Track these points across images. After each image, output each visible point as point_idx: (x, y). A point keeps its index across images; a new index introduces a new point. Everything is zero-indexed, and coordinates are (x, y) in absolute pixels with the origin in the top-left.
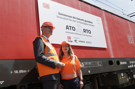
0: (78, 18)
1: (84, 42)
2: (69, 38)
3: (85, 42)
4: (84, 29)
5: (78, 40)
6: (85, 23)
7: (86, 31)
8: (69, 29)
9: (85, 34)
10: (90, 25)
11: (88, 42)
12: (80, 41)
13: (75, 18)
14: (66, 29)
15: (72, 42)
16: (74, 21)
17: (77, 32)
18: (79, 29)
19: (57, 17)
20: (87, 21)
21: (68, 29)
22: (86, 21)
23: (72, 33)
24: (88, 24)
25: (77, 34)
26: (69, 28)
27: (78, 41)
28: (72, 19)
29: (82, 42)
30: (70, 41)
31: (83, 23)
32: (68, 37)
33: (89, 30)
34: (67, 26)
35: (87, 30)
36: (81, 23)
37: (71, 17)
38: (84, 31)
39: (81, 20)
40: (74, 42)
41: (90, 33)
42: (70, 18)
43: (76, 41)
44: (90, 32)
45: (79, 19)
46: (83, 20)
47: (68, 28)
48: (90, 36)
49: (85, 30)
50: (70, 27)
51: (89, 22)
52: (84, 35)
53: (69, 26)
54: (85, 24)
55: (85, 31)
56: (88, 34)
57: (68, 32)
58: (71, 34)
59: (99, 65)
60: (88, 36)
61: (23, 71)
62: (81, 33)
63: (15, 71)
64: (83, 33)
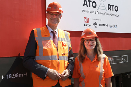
1: (107, 25)
2: (86, 20)
3: (109, 25)
4: (109, 5)
5: (98, 23)
7: (112, 7)
8: (87, 6)
9: (109, 12)
11: (113, 26)
12: (100, 25)
14: (84, 6)
15: (89, 26)
17: (98, 9)
18: (101, 5)
21: (85, 6)
23: (91, 12)
25: (98, 13)
27: (98, 25)
29: (104, 25)
30: (86, 25)
32: (85, 18)
33: (116, 6)
35: (113, 6)
38: (109, 8)
40: (92, 26)
41: (117, 11)
43: (95, 24)
44: (116, 9)
47: (87, 5)
48: (115, 16)
49: (109, 7)
50: (90, 1)
52: (108, 14)
53: (88, 1)
56: (114, 12)
57: (85, 11)
58: (89, 13)
59: (123, 61)
60: (113, 15)
61: (19, 75)
62: (104, 12)
63: (8, 75)
64: (107, 11)
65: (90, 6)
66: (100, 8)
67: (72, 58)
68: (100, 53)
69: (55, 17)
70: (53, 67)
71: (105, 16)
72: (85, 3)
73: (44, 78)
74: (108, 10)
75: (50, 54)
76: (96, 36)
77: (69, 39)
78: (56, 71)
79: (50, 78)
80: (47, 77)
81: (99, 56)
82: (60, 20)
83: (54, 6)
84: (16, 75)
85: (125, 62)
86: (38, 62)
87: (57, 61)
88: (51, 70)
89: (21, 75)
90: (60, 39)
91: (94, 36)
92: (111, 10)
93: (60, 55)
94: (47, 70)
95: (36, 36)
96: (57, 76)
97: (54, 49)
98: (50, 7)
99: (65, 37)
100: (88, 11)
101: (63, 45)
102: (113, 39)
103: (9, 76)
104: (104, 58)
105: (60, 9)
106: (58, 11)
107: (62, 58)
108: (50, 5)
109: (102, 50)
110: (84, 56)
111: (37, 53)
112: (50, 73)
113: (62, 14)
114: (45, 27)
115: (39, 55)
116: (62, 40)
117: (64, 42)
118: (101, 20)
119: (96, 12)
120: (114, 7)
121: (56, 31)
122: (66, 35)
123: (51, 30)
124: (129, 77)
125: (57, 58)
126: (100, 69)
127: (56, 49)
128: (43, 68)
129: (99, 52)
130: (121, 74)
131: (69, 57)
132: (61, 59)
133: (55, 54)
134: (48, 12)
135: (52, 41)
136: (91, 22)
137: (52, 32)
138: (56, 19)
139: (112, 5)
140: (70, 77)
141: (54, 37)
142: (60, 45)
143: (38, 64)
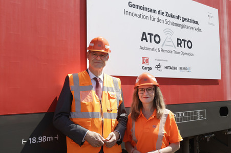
0: (169, 13)
1: (176, 68)
2: (146, 60)
3: (178, 68)
4: (178, 39)
5: (163, 64)
6: (182, 23)
7: (183, 42)
8: (147, 41)
9: (179, 49)
10: (192, 28)
11: (184, 69)
12: (166, 68)
13: (163, 14)
14: (142, 40)
15: (150, 69)
16: (160, 21)
17: (162, 46)
18: (167, 40)
19: (126, 12)
20: (187, 20)
21: (144, 41)
22: (184, 20)
23: (152, 50)
24: (188, 27)
25: (163, 51)
26: (148, 37)
27: (162, 68)
28: (156, 16)
29: (171, 68)
30: (146, 68)
31: (178, 25)
32: (143, 58)
33: (189, 41)
34: (144, 33)
35: (185, 41)
36: (173, 24)
37: (154, 11)
38: (178, 44)
39: (175, 17)
40: (154, 69)
41: (190, 48)
42: (152, 14)
43: (158, 67)
44: (190, 46)
45: (171, 16)
46: (178, 17)
47: (146, 39)
48: (188, 54)
49: (179, 42)
50: (151, 35)
51: (192, 21)
52: (177, 53)
53: (149, 34)
54: (182, 27)
55: (180, 44)
56: (187, 50)
57: (144, 48)
58: (149, 51)
59: (200, 118)
60: (185, 54)
61: (46, 138)
62: (172, 49)
63: (30, 139)
64: (175, 48)
65: (151, 42)
66: (166, 43)
67: (124, 115)
68: (161, 107)
69: (99, 58)
70: (94, 128)
71: (173, 54)
72: (144, 37)
73: (81, 144)
74: (178, 46)
75: (90, 110)
76: (157, 84)
77: (120, 88)
78: (98, 135)
79: (90, 144)
80: (86, 143)
81: (158, 112)
82: (107, 63)
83: (97, 43)
84: (43, 139)
85: (202, 118)
86: (74, 120)
87: (101, 119)
88: (90, 133)
89: (51, 138)
90: (106, 89)
91: (152, 84)
92: (181, 47)
93: (105, 111)
94: (85, 132)
95: (72, 85)
96: (100, 142)
97: (96, 103)
98: (93, 45)
99: (113, 86)
100: (149, 49)
101: (110, 97)
102: (185, 87)
103: (33, 140)
104: (166, 115)
105: (107, 47)
106: (103, 51)
107: (108, 115)
108: (93, 42)
109: (163, 104)
110: (138, 112)
111: (73, 109)
112: (90, 137)
113: (110, 54)
114: (85, 71)
115: (75, 111)
116: (108, 90)
117: (110, 93)
118: (167, 61)
119: (160, 50)
120: (186, 43)
121: (101, 77)
122: (115, 83)
123: (92, 76)
124: (208, 140)
125: (100, 115)
126: (158, 130)
127: (99, 103)
128: (79, 130)
129: (158, 106)
130: (197, 136)
131: (119, 113)
132: (105, 118)
133: (97, 110)
134: (90, 51)
135: (93, 92)
136: (152, 64)
137: (95, 79)
138: (100, 62)
139: (183, 40)
140: (118, 142)
141: (97, 85)
142: (105, 97)
143: (74, 123)
